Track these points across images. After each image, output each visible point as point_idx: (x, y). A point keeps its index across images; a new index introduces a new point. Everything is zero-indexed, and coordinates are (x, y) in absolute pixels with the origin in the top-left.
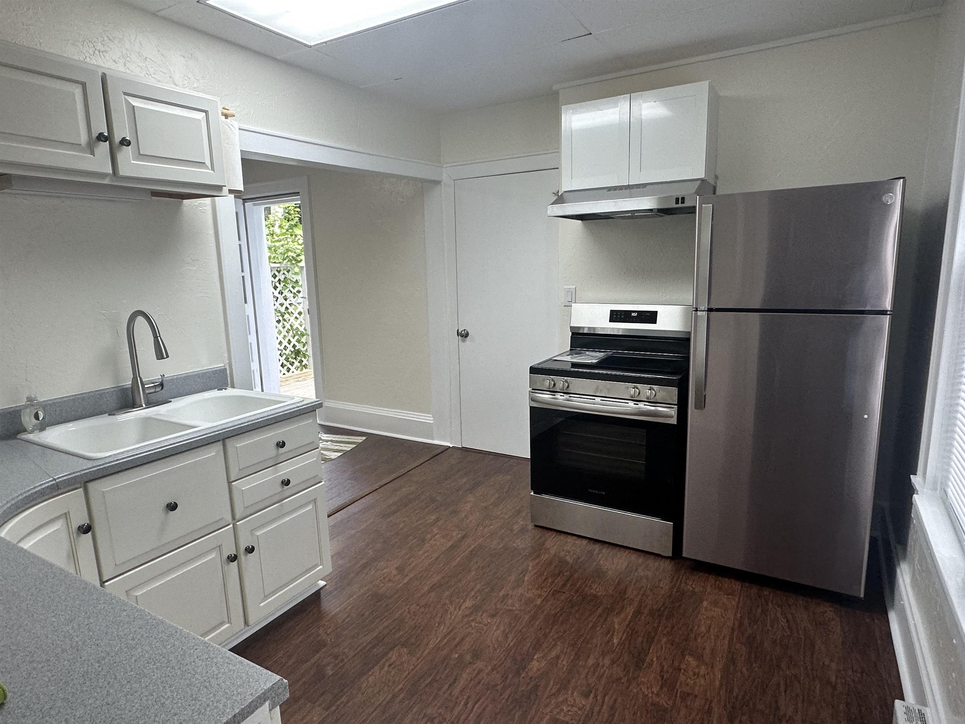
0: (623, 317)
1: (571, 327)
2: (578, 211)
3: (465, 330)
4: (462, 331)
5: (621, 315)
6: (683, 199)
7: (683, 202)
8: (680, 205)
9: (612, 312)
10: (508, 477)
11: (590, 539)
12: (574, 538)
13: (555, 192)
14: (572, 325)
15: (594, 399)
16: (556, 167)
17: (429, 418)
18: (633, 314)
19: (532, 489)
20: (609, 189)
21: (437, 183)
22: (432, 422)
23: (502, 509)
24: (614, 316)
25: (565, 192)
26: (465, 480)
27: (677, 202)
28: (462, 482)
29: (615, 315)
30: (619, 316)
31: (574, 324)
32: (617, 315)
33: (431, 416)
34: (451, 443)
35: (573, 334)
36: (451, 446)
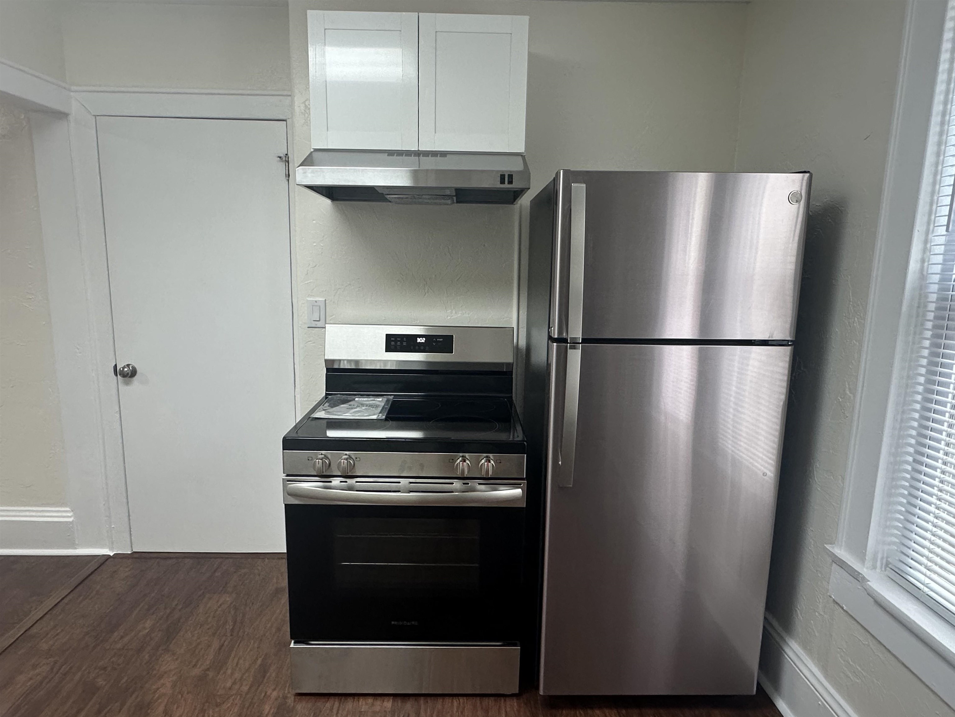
0: (405, 344)
1: (326, 361)
2: (349, 181)
3: (128, 365)
4: (124, 368)
5: (402, 342)
6: (511, 177)
7: (510, 182)
8: (506, 185)
9: (388, 337)
10: (228, 599)
11: (395, 696)
12: (370, 700)
13: (282, 155)
14: (326, 358)
15: (399, 483)
16: (281, 117)
17: (64, 514)
18: (419, 340)
19: (292, 638)
20: (391, 153)
21: (62, 116)
22: (71, 520)
23: (232, 674)
24: (393, 343)
25: (316, 150)
26: (148, 624)
27: (502, 182)
28: (144, 628)
29: (393, 341)
30: (399, 343)
31: (330, 356)
32: (396, 341)
33: (68, 509)
34: (111, 549)
35: (328, 370)
36: (112, 555)
